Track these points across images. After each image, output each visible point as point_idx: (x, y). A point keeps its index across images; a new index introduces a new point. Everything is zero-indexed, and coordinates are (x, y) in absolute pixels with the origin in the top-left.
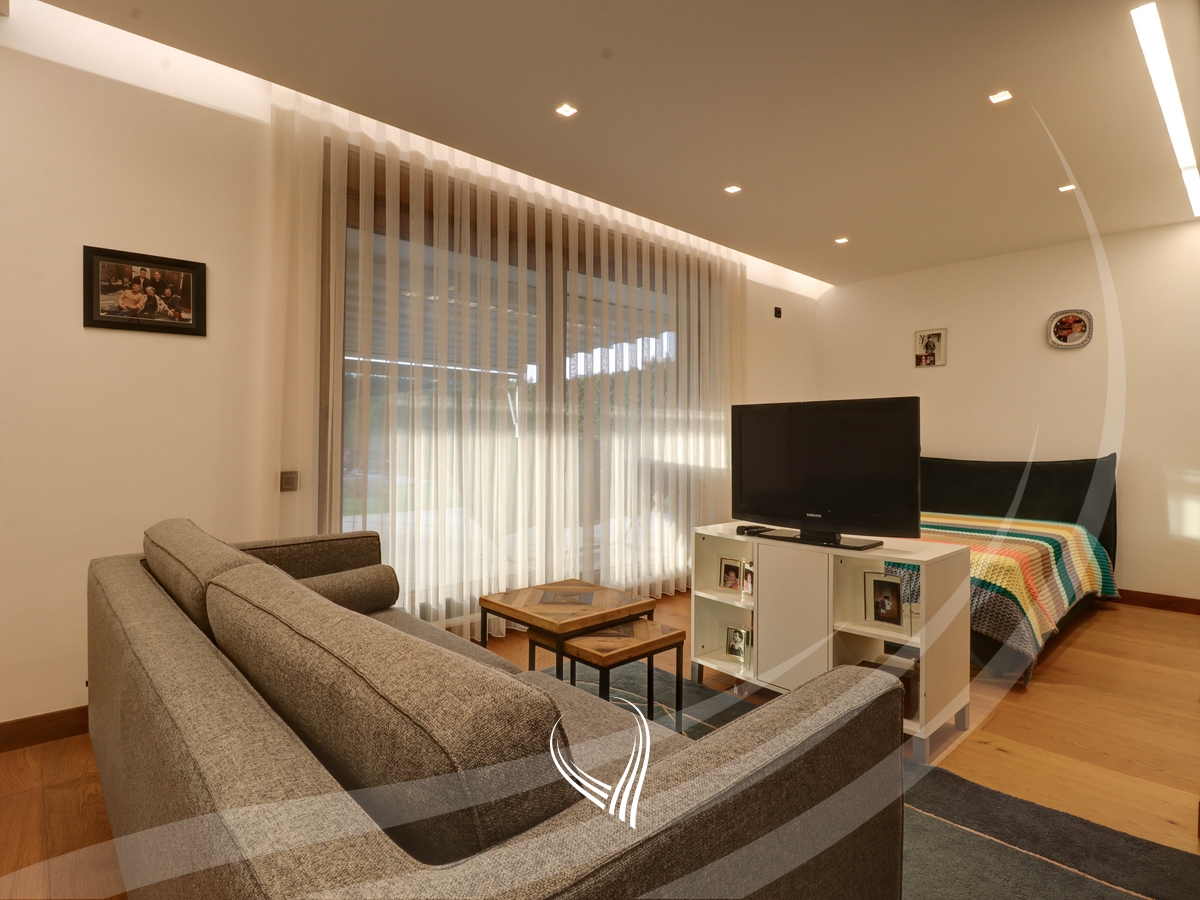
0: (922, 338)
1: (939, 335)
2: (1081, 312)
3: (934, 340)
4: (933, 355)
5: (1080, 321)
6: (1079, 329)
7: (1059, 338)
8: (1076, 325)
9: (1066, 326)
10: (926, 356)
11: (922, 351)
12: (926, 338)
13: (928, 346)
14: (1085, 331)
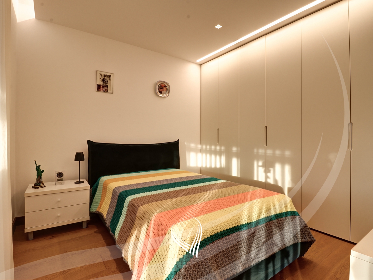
0: (101, 75)
1: (110, 76)
2: (167, 83)
3: (107, 78)
4: (107, 86)
5: (165, 87)
6: (165, 90)
7: (159, 92)
8: (164, 88)
9: (161, 87)
10: (103, 86)
11: (101, 83)
12: (103, 76)
13: (103, 80)
14: (167, 91)
